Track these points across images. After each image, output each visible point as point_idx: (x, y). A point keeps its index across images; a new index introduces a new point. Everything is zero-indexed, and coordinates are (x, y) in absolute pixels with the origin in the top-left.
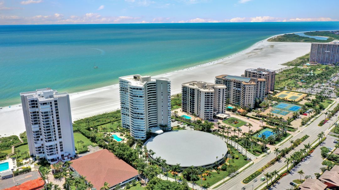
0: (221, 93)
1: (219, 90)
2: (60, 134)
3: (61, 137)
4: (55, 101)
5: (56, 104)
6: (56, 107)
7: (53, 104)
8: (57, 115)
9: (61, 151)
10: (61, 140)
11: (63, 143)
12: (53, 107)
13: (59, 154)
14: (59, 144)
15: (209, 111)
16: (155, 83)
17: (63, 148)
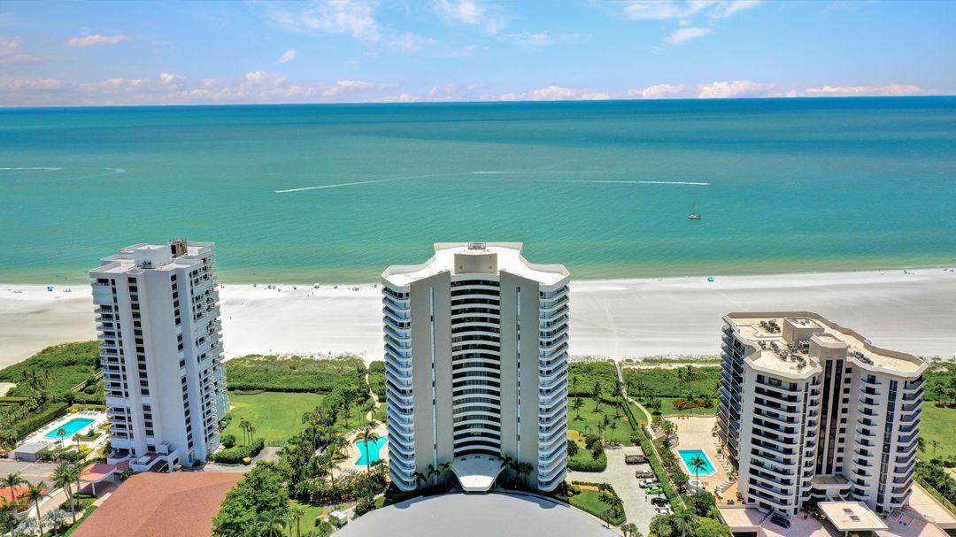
0: (882, 399)
1: (872, 380)
2: (144, 383)
3: (145, 392)
4: (132, 280)
5: (133, 289)
6: (134, 298)
7: (123, 287)
8: (138, 324)
9: (150, 433)
10: (146, 400)
11: (153, 412)
12: (118, 295)
13: (138, 442)
14: (142, 412)
15: (776, 470)
16: (495, 284)
17: (155, 429)
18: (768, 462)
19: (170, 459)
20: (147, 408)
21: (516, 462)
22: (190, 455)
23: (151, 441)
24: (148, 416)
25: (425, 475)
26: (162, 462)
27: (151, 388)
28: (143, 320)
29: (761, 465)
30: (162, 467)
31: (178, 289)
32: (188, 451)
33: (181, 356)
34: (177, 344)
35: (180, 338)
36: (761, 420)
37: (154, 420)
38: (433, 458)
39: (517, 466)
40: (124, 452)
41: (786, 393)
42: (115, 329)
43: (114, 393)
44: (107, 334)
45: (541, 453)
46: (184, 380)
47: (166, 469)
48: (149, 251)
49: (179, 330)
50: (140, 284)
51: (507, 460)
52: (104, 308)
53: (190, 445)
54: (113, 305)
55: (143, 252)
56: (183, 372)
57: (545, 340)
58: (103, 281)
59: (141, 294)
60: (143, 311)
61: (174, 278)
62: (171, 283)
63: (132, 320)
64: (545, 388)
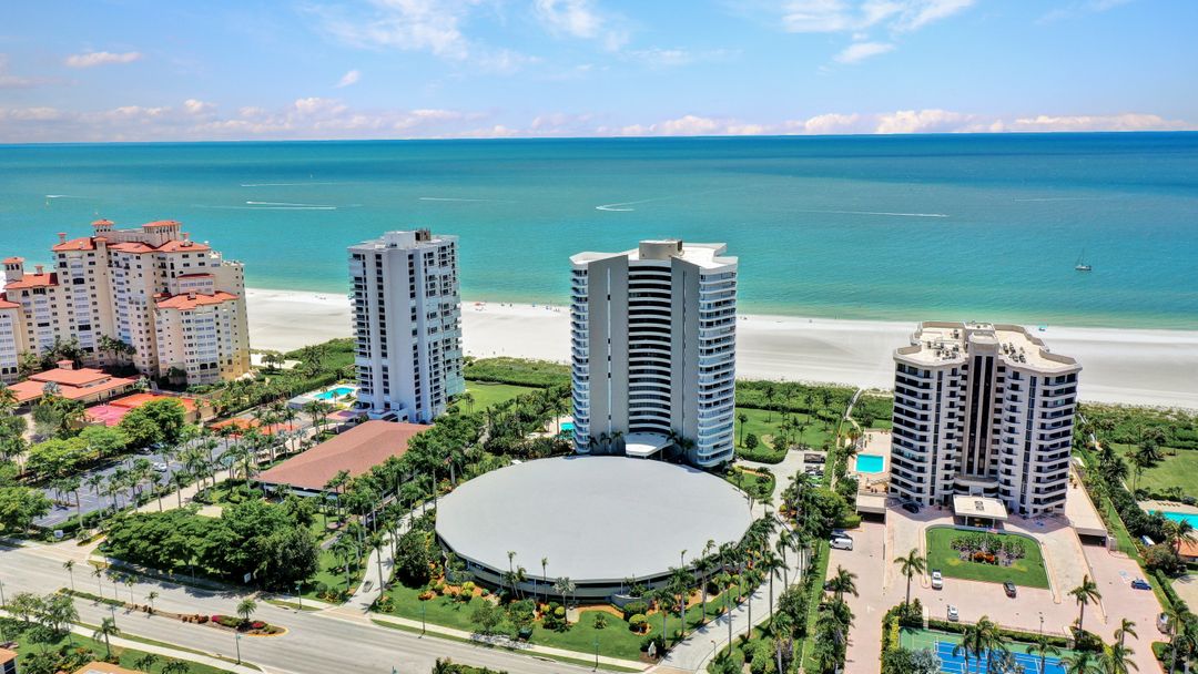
1: (1015, 376)
2: (384, 347)
3: (384, 355)
4: (379, 257)
5: (379, 264)
6: (379, 272)
7: (370, 262)
8: (381, 295)
9: (386, 391)
10: (385, 362)
11: (390, 373)
12: (367, 269)
13: (377, 398)
14: (381, 373)
15: (913, 459)
16: (668, 270)
17: (390, 388)
18: (907, 451)
19: (400, 415)
20: (385, 369)
21: (681, 438)
22: (417, 415)
23: (387, 398)
24: (386, 377)
25: (598, 440)
26: (393, 416)
27: (388, 351)
28: (386, 291)
29: (901, 454)
30: (393, 418)
31: (415, 267)
32: (416, 411)
33: (414, 325)
34: (410, 314)
35: (414, 310)
36: (902, 410)
37: (390, 380)
38: (609, 427)
39: (681, 441)
40: (366, 406)
41: (922, 381)
42: (363, 298)
43: (361, 353)
44: (358, 302)
45: (700, 429)
46: (415, 348)
47: (396, 420)
48: (395, 235)
49: (413, 303)
50: (384, 260)
51: (671, 435)
52: (357, 279)
53: (418, 406)
54: (362, 276)
55: (392, 236)
56: (415, 340)
57: (705, 320)
58: (357, 256)
59: (384, 268)
60: (385, 283)
61: (411, 257)
62: (408, 261)
63: (377, 291)
64: (704, 366)
